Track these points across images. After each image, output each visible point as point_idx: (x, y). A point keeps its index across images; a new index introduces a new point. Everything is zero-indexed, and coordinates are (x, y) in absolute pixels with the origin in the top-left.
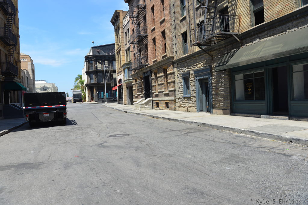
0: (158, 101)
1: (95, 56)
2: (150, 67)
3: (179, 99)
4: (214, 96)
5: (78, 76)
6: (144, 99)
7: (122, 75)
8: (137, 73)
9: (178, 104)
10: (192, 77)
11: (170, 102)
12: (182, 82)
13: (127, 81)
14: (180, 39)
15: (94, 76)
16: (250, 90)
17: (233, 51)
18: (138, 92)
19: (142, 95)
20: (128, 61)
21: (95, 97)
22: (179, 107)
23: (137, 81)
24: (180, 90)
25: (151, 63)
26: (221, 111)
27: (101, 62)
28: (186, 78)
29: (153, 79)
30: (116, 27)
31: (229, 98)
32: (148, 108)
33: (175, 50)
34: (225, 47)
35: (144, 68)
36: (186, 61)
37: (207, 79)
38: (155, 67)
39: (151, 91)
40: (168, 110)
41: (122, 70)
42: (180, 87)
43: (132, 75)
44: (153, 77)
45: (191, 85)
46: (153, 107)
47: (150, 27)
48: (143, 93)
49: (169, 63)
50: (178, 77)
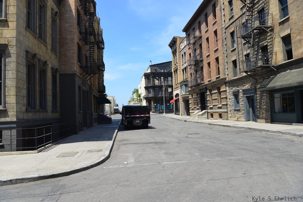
0: (212, 113)
1: (153, 73)
2: (206, 84)
3: (230, 111)
4: (258, 109)
5: (135, 89)
6: (200, 111)
7: (179, 90)
8: (194, 90)
9: (229, 115)
10: (241, 95)
11: (223, 114)
12: (233, 98)
13: (184, 96)
14: (231, 65)
15: (152, 90)
16: (285, 105)
17: (272, 77)
18: (194, 105)
19: (198, 108)
20: (185, 78)
21: (152, 108)
22: (230, 117)
23: (193, 96)
24: (231, 104)
25: (206, 81)
26: (264, 120)
27: (157, 78)
28: (236, 95)
29: (208, 95)
30: (173, 50)
31: (270, 111)
32: (204, 119)
33: (227, 73)
34: (266, 74)
35: (200, 86)
36: (236, 82)
37: (253, 96)
38: (210, 86)
39: (206, 104)
40: (221, 120)
41: (179, 86)
42: (231, 102)
43: (189, 91)
44: (208, 93)
45: (240, 101)
46: (208, 117)
47: (205, 53)
48: (199, 106)
49: (222, 83)
50: (230, 94)
